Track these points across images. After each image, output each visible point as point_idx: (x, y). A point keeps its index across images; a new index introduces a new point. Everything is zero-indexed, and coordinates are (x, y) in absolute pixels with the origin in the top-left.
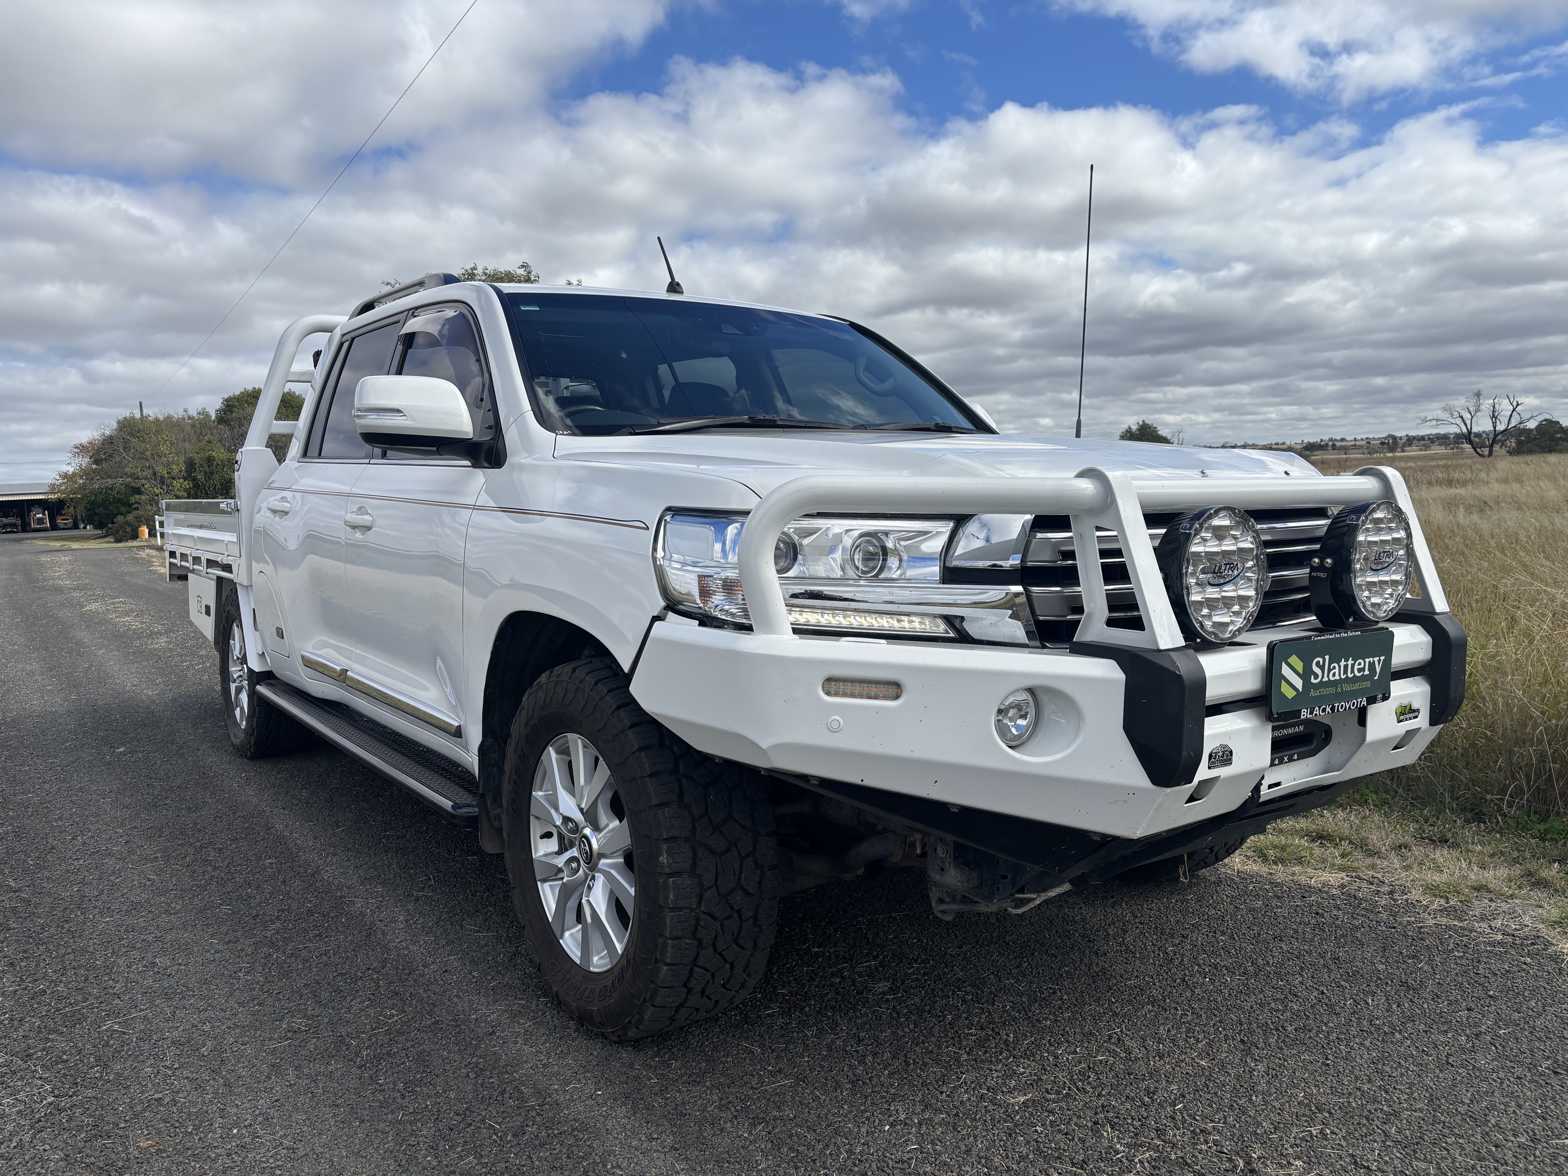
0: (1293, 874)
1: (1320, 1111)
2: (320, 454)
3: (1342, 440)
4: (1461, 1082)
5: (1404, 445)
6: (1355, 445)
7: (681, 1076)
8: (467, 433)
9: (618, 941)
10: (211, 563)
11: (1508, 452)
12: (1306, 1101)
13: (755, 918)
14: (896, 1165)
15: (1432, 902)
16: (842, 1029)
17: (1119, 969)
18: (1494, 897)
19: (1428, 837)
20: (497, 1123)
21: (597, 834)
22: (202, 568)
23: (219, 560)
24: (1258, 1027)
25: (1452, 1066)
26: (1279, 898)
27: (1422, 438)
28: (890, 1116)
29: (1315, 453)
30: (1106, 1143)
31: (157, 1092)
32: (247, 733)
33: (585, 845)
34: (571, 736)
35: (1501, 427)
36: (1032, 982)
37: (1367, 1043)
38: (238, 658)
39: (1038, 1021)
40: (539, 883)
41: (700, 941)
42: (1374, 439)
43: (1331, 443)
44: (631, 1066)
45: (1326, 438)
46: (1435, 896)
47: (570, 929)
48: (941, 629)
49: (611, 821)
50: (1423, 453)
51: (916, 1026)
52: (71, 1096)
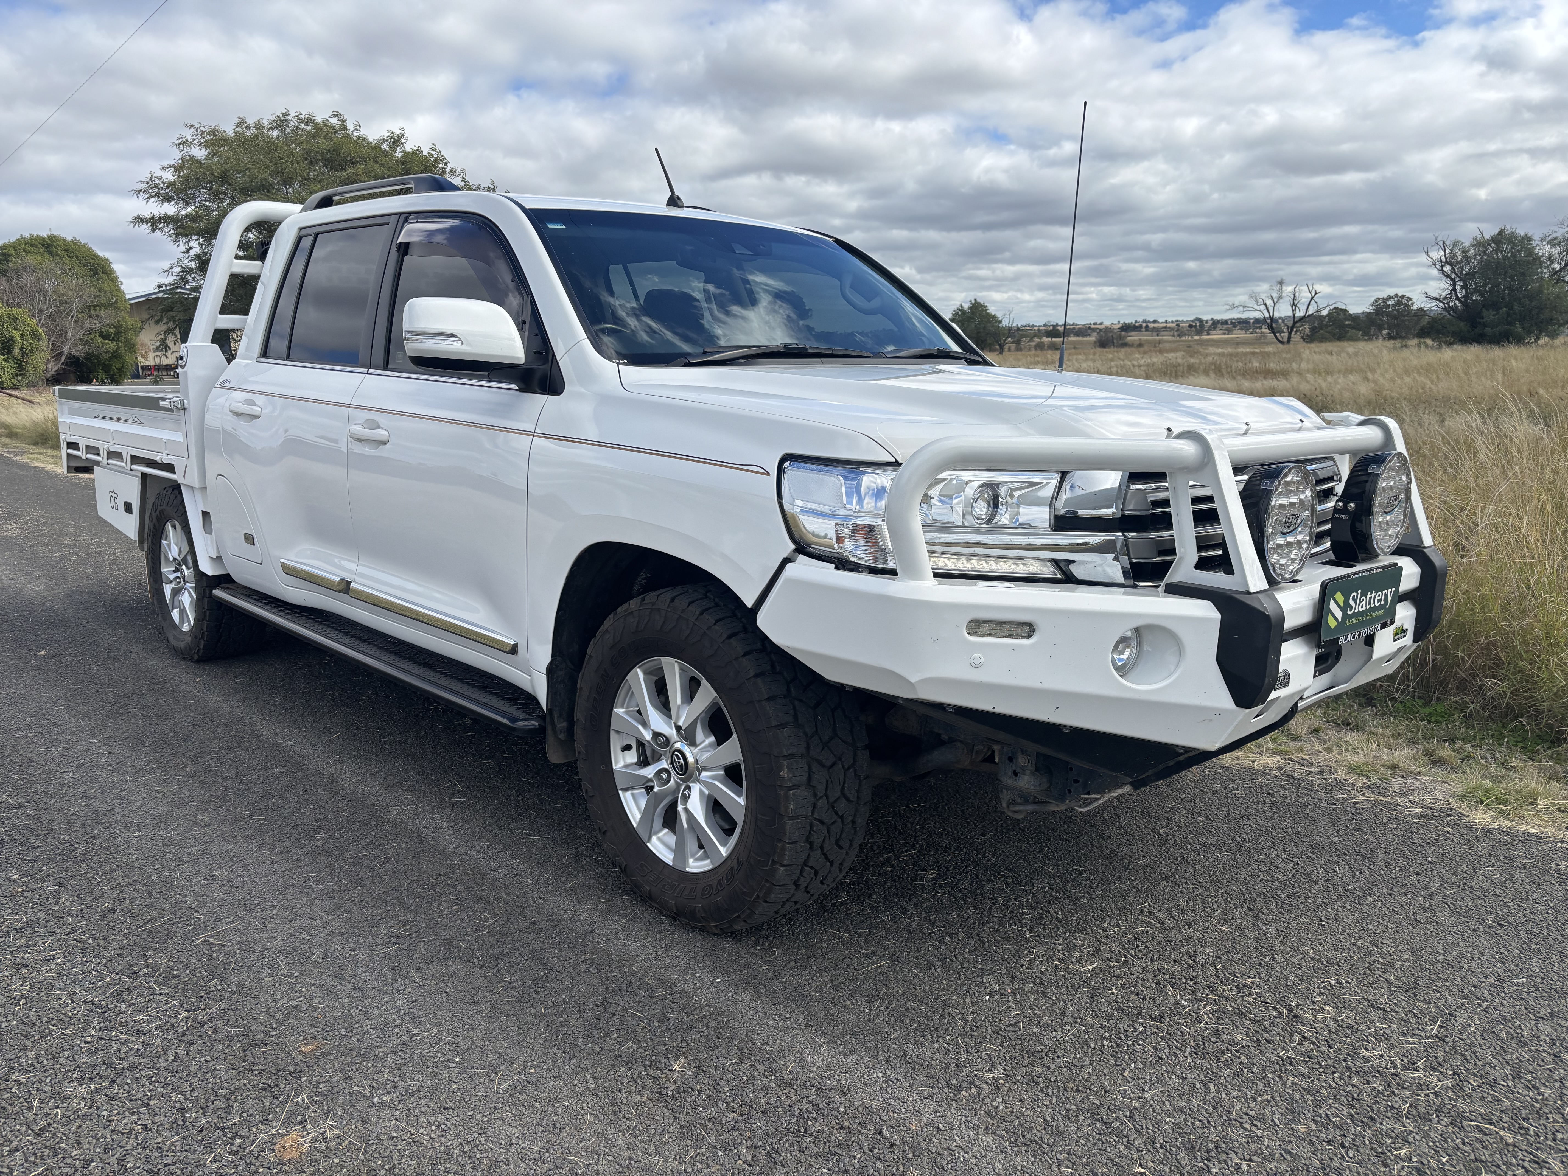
0: (1238, 759)
1: (1332, 964)
2: (288, 356)
3: (1155, 321)
4: (1432, 936)
5: (1209, 329)
6: (1165, 327)
7: (788, 962)
8: (518, 358)
9: (721, 845)
10: (135, 459)
11: (1302, 337)
12: (1317, 957)
13: (853, 822)
14: (1008, 1029)
15: (1357, 780)
16: (912, 913)
17: (1126, 850)
18: (1404, 774)
19: (1332, 721)
20: (638, 1011)
21: (692, 748)
22: (123, 464)
23: (158, 459)
24: (1258, 896)
25: (1421, 923)
26: (1233, 781)
27: (1225, 322)
28: (986, 988)
29: (1130, 334)
30: (1172, 1001)
31: (289, 1000)
32: (196, 637)
33: (678, 758)
34: (665, 660)
35: (1300, 314)
36: (1058, 865)
37: (1347, 906)
38: (175, 559)
39: (1077, 899)
40: (620, 792)
41: (811, 844)
42: (1183, 321)
43: (1144, 325)
44: (737, 954)
45: (1140, 319)
46: (1358, 775)
47: (656, 833)
48: (1048, 571)
49: (707, 737)
50: (1226, 336)
51: (975, 908)
52: (203, 1009)
